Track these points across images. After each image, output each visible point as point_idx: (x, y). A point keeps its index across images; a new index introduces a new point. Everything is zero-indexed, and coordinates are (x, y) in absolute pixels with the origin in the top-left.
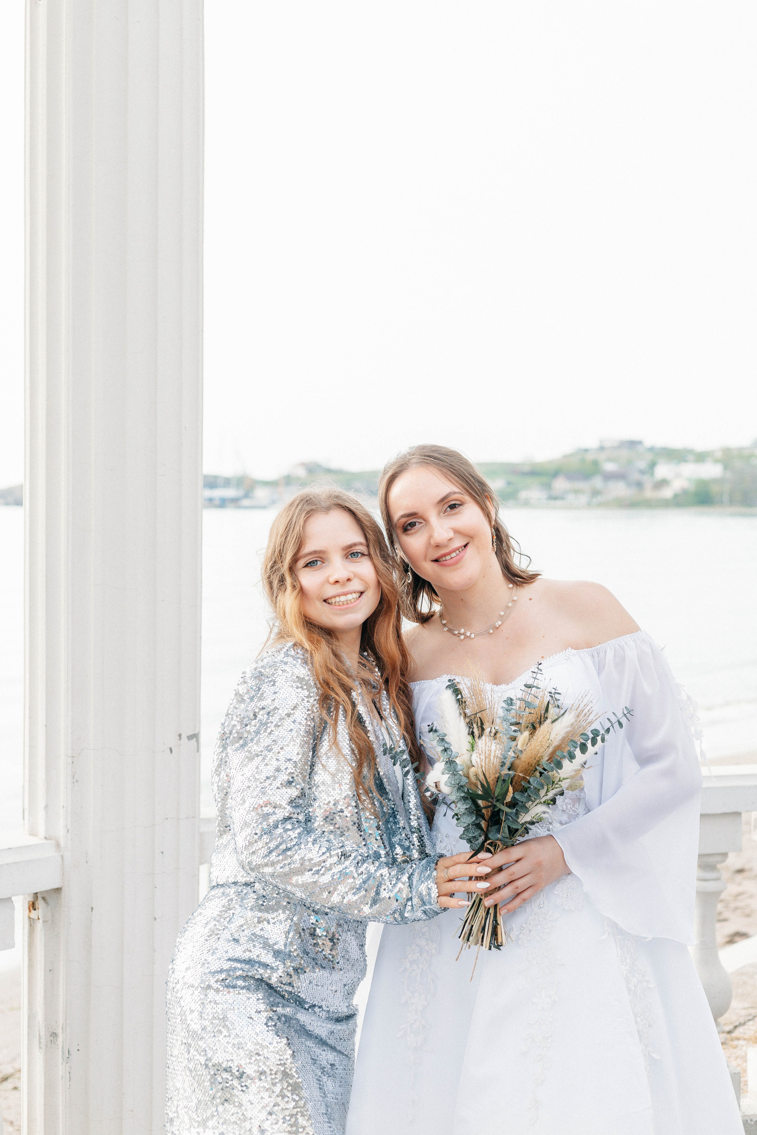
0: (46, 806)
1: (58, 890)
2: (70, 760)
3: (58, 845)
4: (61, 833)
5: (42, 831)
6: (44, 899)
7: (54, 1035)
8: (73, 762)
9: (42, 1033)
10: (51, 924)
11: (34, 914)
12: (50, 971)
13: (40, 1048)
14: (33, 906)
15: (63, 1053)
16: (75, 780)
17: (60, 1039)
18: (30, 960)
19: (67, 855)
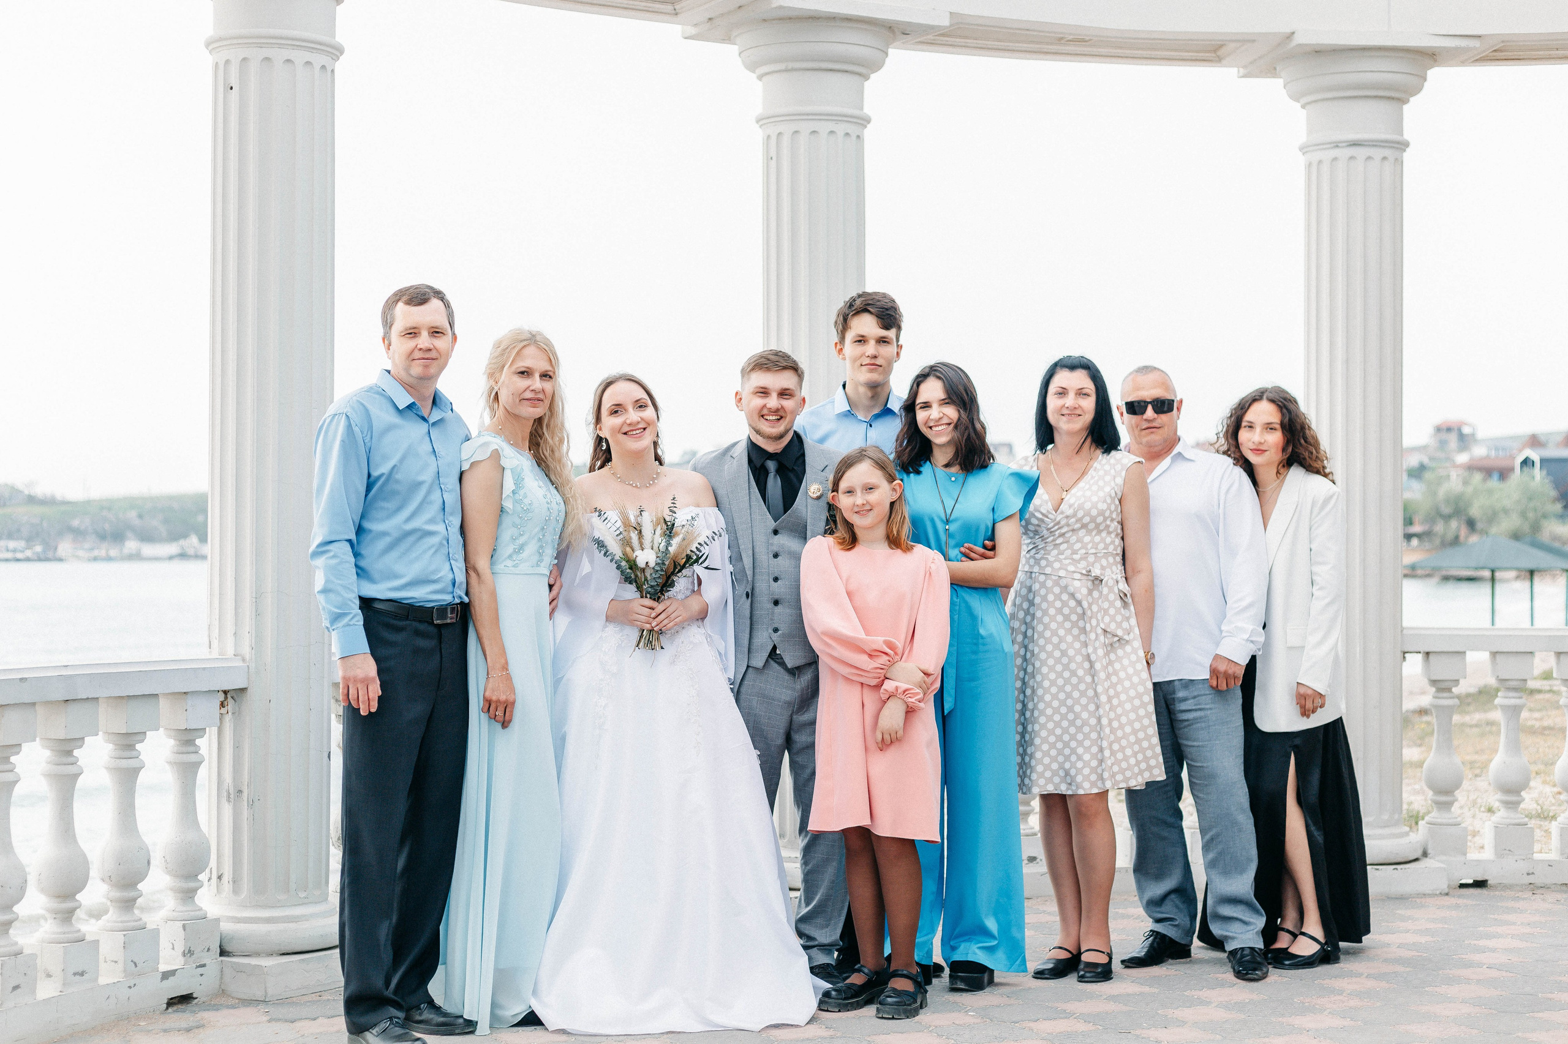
0: (234, 631)
1: (243, 690)
2: (254, 600)
3: (244, 660)
4: (246, 651)
5: (230, 652)
6: (232, 697)
7: (240, 791)
9: (231, 791)
10: (237, 714)
11: (224, 710)
12: (237, 747)
13: (229, 801)
14: (223, 702)
15: (248, 801)
16: (258, 614)
17: (245, 794)
18: (219, 743)
19: (253, 665)
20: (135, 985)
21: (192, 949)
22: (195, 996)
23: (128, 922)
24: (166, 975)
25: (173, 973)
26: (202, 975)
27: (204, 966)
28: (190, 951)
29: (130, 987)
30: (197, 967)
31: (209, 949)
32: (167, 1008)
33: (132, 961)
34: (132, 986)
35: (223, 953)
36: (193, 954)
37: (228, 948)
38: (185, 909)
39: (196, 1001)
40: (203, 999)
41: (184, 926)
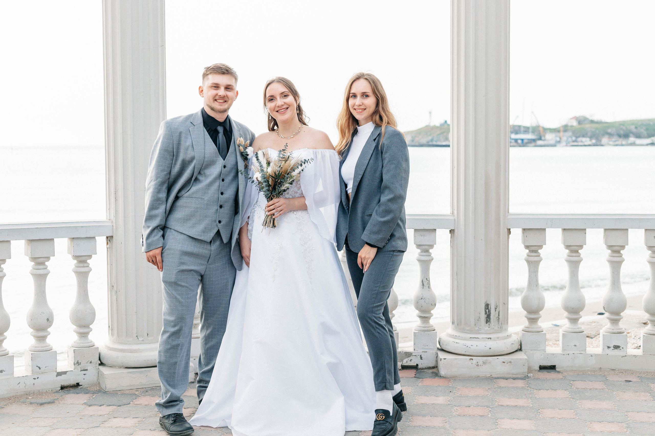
0: (109, 209)
1: (112, 237)
3: (112, 222)
4: (113, 218)
5: (108, 218)
6: (109, 240)
7: (113, 286)
8: (115, 194)
10: (110, 248)
11: (108, 246)
14: (108, 244)
15: (115, 292)
16: (115, 199)
19: (114, 225)
20: (38, 378)
21: (79, 362)
22: (80, 384)
23: (38, 347)
24: (59, 374)
25: (65, 373)
26: (85, 374)
27: (87, 370)
28: (78, 363)
29: (35, 379)
30: (81, 371)
31: (91, 362)
32: (60, 390)
33: (37, 366)
34: (36, 378)
35: (102, 364)
36: (80, 364)
37: (104, 361)
38: (79, 342)
39: (81, 387)
40: (85, 386)
41: (74, 350)
